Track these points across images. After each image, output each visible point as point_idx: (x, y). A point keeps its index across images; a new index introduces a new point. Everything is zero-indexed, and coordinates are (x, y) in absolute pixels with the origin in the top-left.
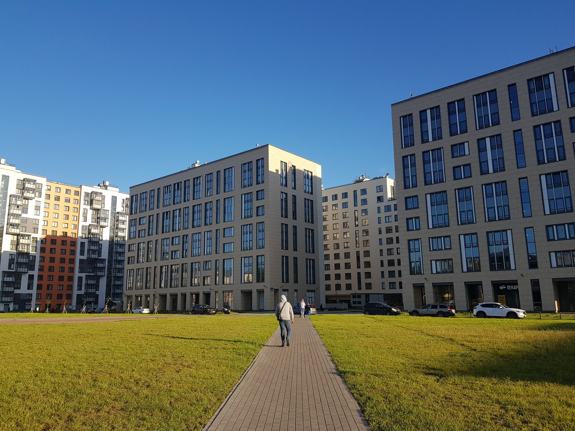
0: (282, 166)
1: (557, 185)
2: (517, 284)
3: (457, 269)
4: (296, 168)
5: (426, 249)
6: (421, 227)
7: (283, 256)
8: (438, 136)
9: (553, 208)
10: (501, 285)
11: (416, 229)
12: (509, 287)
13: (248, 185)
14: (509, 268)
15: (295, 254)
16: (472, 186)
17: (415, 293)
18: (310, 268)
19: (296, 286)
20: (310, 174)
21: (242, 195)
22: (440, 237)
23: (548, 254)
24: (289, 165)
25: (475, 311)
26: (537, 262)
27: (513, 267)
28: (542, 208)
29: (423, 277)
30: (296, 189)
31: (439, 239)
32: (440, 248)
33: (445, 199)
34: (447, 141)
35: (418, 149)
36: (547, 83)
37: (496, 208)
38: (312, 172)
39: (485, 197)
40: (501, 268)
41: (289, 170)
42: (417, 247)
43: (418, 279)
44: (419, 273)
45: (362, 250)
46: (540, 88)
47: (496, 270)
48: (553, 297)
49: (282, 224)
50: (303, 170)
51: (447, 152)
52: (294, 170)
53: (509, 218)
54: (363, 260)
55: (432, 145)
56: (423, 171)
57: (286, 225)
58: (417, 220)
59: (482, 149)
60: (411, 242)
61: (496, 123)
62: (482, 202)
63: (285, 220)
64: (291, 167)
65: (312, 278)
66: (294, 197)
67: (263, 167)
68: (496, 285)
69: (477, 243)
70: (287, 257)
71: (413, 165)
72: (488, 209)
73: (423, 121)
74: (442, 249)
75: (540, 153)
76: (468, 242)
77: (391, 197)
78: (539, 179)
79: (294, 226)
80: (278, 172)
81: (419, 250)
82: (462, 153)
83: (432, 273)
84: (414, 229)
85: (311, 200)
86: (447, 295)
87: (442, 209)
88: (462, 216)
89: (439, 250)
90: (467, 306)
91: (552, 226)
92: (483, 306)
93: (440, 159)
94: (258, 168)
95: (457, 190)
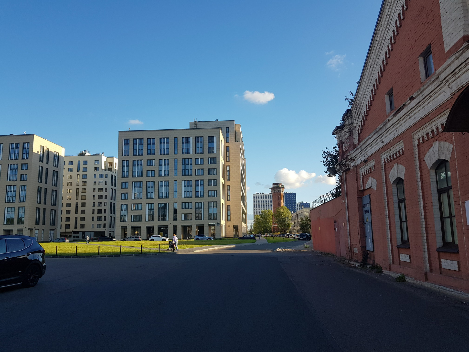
0: (41, 149)
1: (188, 186)
2: (168, 227)
3: (143, 219)
4: (50, 150)
5: (129, 209)
6: (128, 198)
7: (37, 208)
8: (141, 154)
9: (185, 195)
10: (162, 227)
11: (126, 199)
12: (165, 228)
13: (14, 158)
14: (165, 220)
15: (45, 206)
16: (154, 181)
17: (122, 231)
18: (53, 215)
19: (44, 227)
20: (57, 154)
21: (8, 164)
22: (137, 204)
23: (181, 214)
24: (45, 148)
25: (150, 239)
26: (177, 218)
27: (167, 220)
28: (181, 195)
29: (127, 223)
30: (48, 164)
31: (137, 205)
32: (136, 209)
33: (141, 186)
34: (145, 157)
35: (131, 158)
36: (189, 141)
37: (163, 192)
38: (59, 153)
39: (159, 187)
40: (162, 220)
41: (45, 151)
42: (125, 208)
43: (124, 224)
44: (125, 221)
45: (80, 202)
46: (186, 142)
47: (160, 221)
48: (181, 233)
49: (38, 187)
50: (54, 152)
51: (145, 163)
52: (48, 151)
53: (168, 198)
54: (80, 208)
55: (138, 158)
56: (132, 170)
57: (41, 188)
58: (127, 194)
59: (160, 165)
60: (122, 205)
61: (168, 154)
62: (158, 189)
63: (40, 185)
64: (46, 150)
65: (54, 222)
66: (47, 169)
67: (28, 148)
68: (159, 227)
69: (154, 208)
70: (39, 208)
71: (128, 166)
72: (160, 192)
73: (135, 144)
74: (137, 210)
75: (183, 171)
76: (150, 207)
77: (104, 169)
78: (181, 182)
79: (45, 188)
80: (38, 153)
81: (126, 209)
82: (152, 164)
83: (131, 221)
84: (125, 199)
85: (56, 171)
86: (137, 232)
87: (140, 190)
88: (148, 194)
89: (136, 210)
90: (146, 237)
91: (184, 203)
92: (153, 237)
93: (141, 165)
94: (23, 148)
95: (147, 182)
